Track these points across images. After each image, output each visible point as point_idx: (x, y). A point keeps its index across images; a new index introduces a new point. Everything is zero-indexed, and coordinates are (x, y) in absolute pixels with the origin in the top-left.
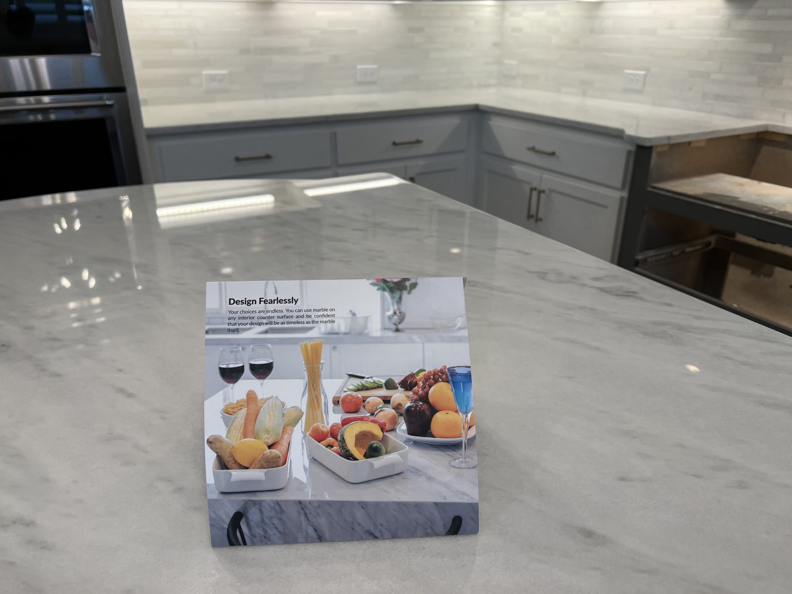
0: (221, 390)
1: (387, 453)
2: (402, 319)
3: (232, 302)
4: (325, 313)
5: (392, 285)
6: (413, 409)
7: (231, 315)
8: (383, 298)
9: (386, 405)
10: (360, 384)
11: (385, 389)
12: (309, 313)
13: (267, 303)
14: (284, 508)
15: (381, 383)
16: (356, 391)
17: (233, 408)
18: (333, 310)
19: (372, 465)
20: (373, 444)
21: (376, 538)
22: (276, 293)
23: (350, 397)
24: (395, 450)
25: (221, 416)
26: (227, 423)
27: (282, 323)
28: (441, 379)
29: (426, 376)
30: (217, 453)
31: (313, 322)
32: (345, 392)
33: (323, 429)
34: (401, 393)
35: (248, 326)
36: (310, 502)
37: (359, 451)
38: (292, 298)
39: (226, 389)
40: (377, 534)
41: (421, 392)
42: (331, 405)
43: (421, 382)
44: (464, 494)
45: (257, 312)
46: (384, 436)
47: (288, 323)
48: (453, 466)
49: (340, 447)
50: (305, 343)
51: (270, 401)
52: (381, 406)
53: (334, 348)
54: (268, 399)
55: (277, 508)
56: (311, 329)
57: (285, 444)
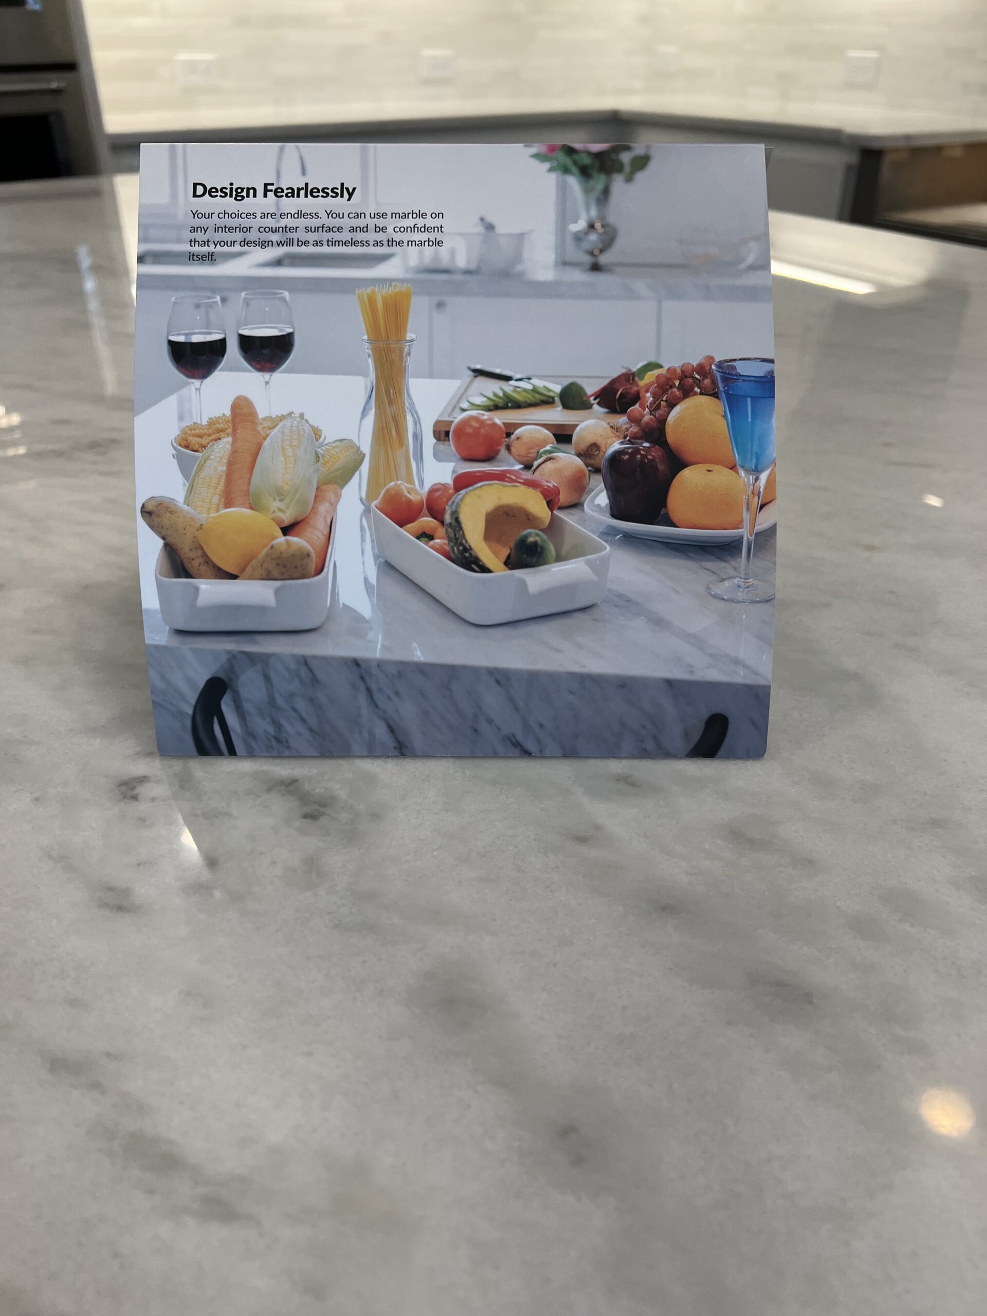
0: (174, 393)
1: (559, 559)
2: (609, 239)
3: (200, 190)
4: (420, 222)
5: (586, 160)
6: (627, 457)
7: (197, 222)
8: (563, 192)
9: (562, 447)
10: (501, 394)
11: (560, 408)
12: (381, 223)
13: (282, 196)
14: (320, 675)
15: (551, 394)
16: (489, 409)
17: (201, 436)
18: (437, 215)
19: (523, 584)
20: (526, 537)
21: (526, 754)
22: (304, 172)
23: (475, 424)
24: (578, 551)
25: (174, 452)
26: (185, 468)
27: (316, 244)
28: (699, 388)
29: (663, 379)
30: (163, 538)
31: (391, 242)
32: (464, 410)
33: (411, 497)
34: (599, 418)
35: (237, 248)
36: (380, 664)
37: (496, 555)
38: (342, 184)
39: (185, 391)
40: (530, 746)
41: (647, 418)
42: (429, 440)
43: (648, 395)
44: (737, 662)
45: (258, 215)
46: (553, 518)
47: (330, 243)
48: (715, 597)
49: (450, 540)
50: (369, 290)
51: (287, 423)
52: (548, 448)
53: (440, 305)
54: (282, 418)
55: (303, 671)
56: (385, 258)
57: (320, 525)
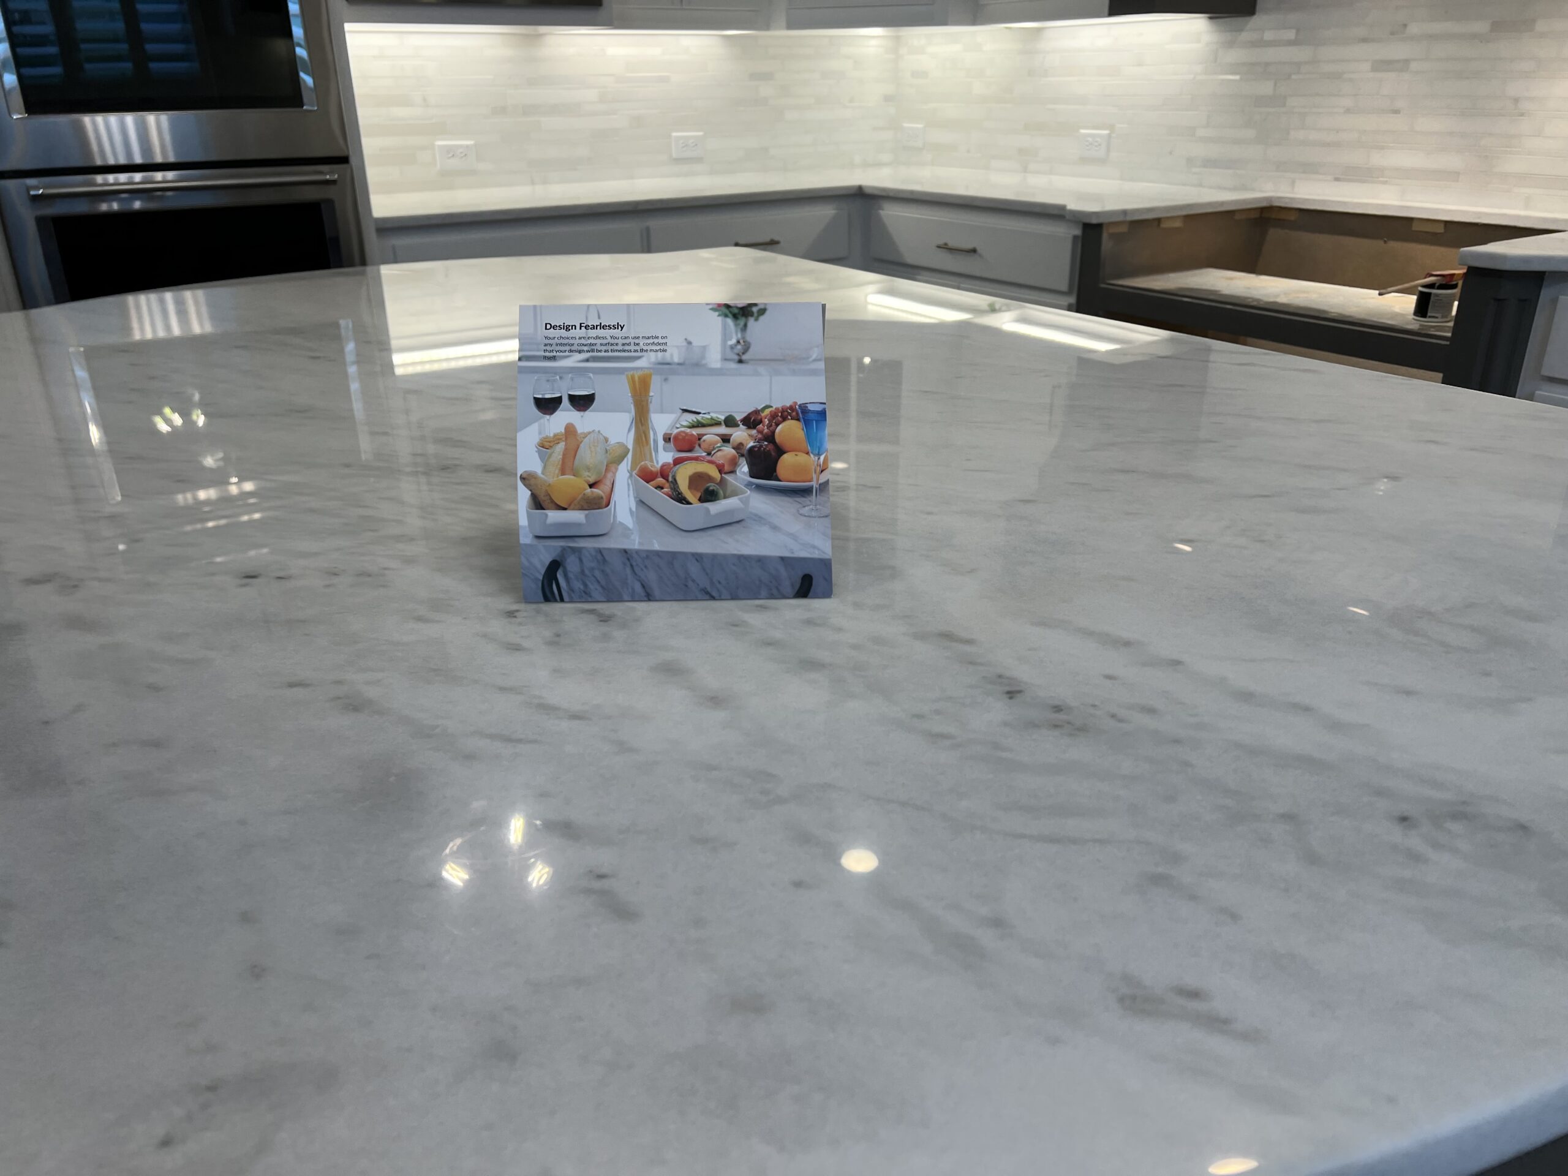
0: (535, 422)
1: (725, 497)
2: (746, 349)
3: (548, 326)
4: (656, 341)
5: (736, 311)
6: (756, 449)
7: (547, 342)
8: (725, 327)
9: (726, 444)
10: (695, 420)
11: (724, 427)
12: (637, 341)
13: (589, 329)
14: (607, 558)
15: (720, 420)
16: (690, 427)
17: (549, 442)
18: (664, 338)
19: (708, 510)
20: (709, 487)
21: (713, 598)
22: (599, 318)
23: (684, 435)
24: (734, 494)
25: (537, 450)
26: (542, 457)
27: (605, 351)
28: (790, 416)
29: (773, 413)
30: (531, 490)
31: (642, 350)
32: (678, 428)
33: (652, 469)
34: (744, 431)
35: (567, 354)
36: (637, 552)
37: (695, 496)
38: (618, 323)
39: (542, 421)
40: (714, 594)
41: (766, 430)
42: (661, 442)
43: (766, 420)
44: (814, 547)
45: (577, 338)
46: (722, 478)
47: (612, 351)
48: (801, 515)
49: (671, 489)
50: (632, 373)
51: (592, 435)
52: (719, 445)
53: (666, 380)
54: (589, 433)
55: (599, 557)
56: (639, 358)
57: (608, 483)
